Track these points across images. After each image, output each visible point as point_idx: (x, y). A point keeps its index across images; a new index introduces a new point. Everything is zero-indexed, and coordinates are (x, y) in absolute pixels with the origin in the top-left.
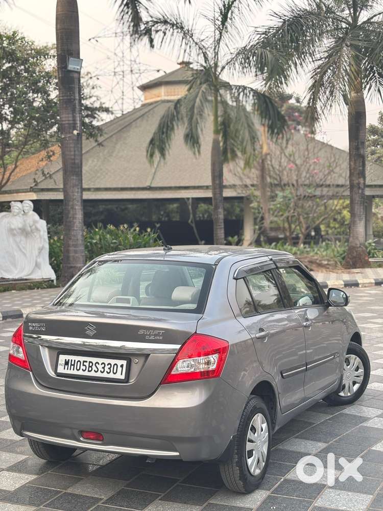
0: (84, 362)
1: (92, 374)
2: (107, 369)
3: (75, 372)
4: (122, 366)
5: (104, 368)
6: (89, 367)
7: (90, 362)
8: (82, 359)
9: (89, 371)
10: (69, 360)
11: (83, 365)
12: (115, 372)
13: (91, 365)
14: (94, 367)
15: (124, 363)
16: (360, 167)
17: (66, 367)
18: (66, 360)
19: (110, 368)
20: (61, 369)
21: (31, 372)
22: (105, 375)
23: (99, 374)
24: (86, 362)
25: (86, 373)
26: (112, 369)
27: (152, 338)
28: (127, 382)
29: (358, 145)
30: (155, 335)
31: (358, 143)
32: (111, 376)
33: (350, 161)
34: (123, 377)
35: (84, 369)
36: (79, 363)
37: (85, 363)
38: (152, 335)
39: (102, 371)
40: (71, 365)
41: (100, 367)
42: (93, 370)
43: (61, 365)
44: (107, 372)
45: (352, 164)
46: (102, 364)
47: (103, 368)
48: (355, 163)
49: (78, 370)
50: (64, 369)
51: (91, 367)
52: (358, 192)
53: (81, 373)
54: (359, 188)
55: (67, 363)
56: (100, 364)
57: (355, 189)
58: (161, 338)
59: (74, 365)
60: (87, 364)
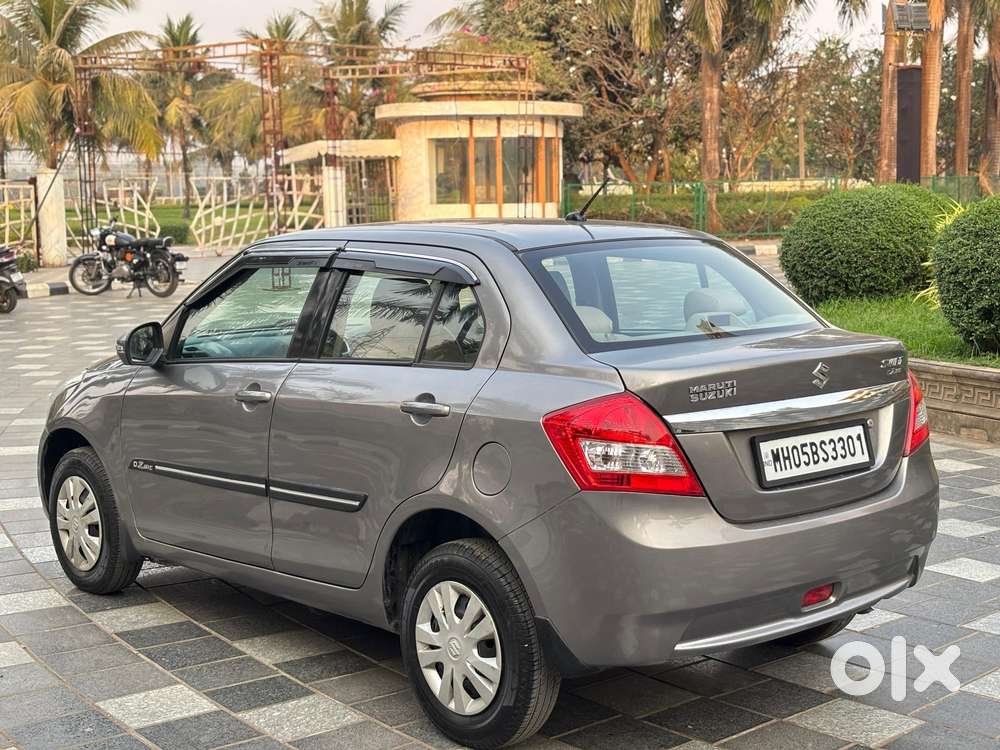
0: (802, 446)
1: (822, 467)
2: (839, 449)
3: (795, 472)
4: (859, 438)
5: (834, 449)
6: (813, 453)
7: (811, 444)
8: (797, 441)
9: (815, 463)
10: (777, 450)
11: (804, 453)
12: (852, 452)
13: (814, 449)
14: (820, 453)
15: (859, 430)
17: (778, 465)
18: (772, 451)
19: (843, 448)
20: (771, 474)
22: (840, 462)
23: (832, 464)
24: (805, 445)
25: (813, 469)
26: (846, 447)
28: (873, 466)
32: (850, 461)
34: (866, 458)
35: (807, 461)
37: (805, 449)
39: (834, 455)
40: (785, 458)
41: (829, 449)
42: (821, 459)
43: (768, 464)
44: (842, 456)
46: (830, 443)
49: (798, 466)
50: (776, 470)
51: (816, 453)
53: (804, 470)
55: (776, 457)
56: (827, 443)
59: (788, 458)
60: (808, 450)
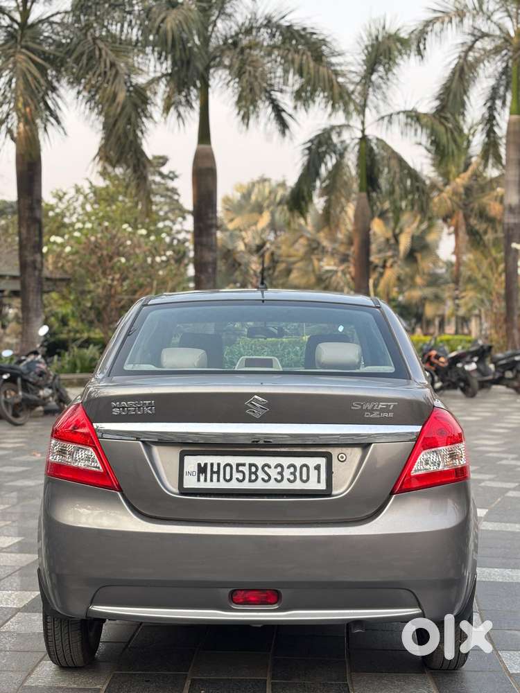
0: (238, 465)
1: (260, 485)
2: (287, 473)
3: (223, 485)
4: (318, 468)
5: (281, 473)
6: (251, 473)
7: (251, 465)
8: (234, 460)
9: (250, 481)
10: (206, 464)
11: (238, 471)
12: (305, 478)
13: (253, 469)
14: (261, 474)
15: (322, 461)
16: (35, 236)
17: (202, 478)
18: (199, 464)
19: (293, 474)
20: (191, 482)
21: (119, 493)
22: (285, 485)
23: (272, 485)
24: (244, 465)
25: (246, 485)
26: (298, 474)
27: (375, 415)
28: (330, 495)
29: (32, 204)
30: (382, 410)
31: (32, 200)
32: (298, 485)
33: (20, 227)
34: (322, 486)
35: (241, 478)
36: (228, 469)
37: (241, 468)
38: (377, 410)
39: (279, 478)
40: (212, 472)
41: (274, 473)
42: (260, 479)
43: (191, 474)
44: (289, 480)
45: (24, 231)
46: (276, 467)
47: (279, 473)
48: (28, 231)
49: (227, 481)
50: (199, 480)
51: (255, 473)
52: (34, 275)
53: (233, 485)
54: (35, 268)
55: (202, 469)
56: (273, 467)
57: (29, 270)
58: (391, 415)
59: (218, 472)
60: (246, 469)
